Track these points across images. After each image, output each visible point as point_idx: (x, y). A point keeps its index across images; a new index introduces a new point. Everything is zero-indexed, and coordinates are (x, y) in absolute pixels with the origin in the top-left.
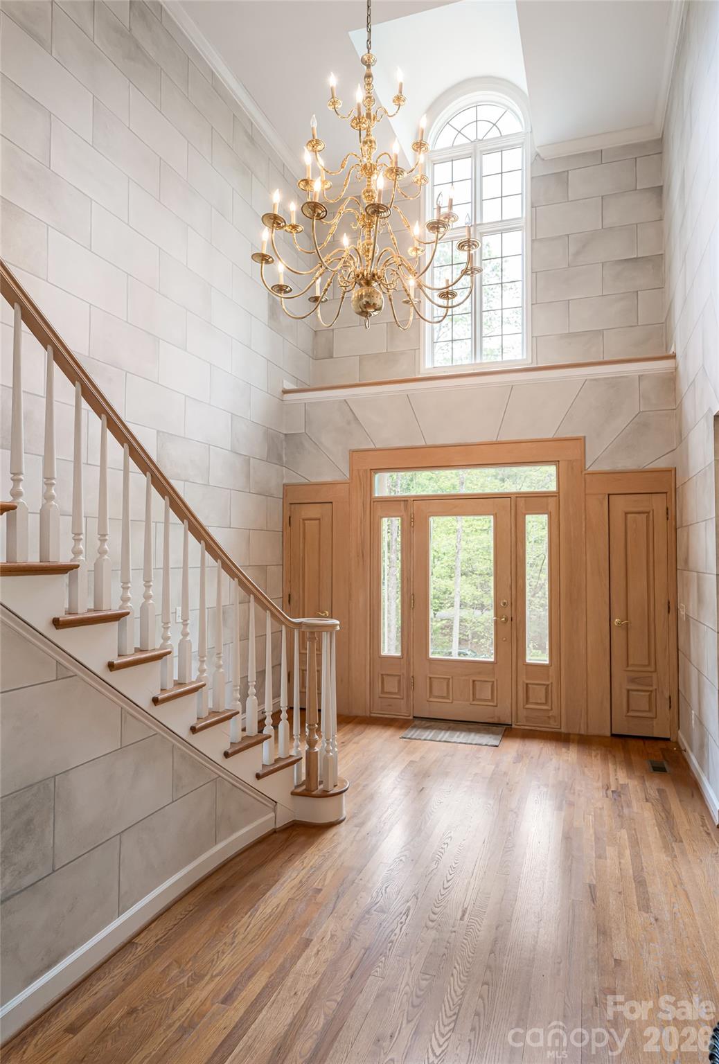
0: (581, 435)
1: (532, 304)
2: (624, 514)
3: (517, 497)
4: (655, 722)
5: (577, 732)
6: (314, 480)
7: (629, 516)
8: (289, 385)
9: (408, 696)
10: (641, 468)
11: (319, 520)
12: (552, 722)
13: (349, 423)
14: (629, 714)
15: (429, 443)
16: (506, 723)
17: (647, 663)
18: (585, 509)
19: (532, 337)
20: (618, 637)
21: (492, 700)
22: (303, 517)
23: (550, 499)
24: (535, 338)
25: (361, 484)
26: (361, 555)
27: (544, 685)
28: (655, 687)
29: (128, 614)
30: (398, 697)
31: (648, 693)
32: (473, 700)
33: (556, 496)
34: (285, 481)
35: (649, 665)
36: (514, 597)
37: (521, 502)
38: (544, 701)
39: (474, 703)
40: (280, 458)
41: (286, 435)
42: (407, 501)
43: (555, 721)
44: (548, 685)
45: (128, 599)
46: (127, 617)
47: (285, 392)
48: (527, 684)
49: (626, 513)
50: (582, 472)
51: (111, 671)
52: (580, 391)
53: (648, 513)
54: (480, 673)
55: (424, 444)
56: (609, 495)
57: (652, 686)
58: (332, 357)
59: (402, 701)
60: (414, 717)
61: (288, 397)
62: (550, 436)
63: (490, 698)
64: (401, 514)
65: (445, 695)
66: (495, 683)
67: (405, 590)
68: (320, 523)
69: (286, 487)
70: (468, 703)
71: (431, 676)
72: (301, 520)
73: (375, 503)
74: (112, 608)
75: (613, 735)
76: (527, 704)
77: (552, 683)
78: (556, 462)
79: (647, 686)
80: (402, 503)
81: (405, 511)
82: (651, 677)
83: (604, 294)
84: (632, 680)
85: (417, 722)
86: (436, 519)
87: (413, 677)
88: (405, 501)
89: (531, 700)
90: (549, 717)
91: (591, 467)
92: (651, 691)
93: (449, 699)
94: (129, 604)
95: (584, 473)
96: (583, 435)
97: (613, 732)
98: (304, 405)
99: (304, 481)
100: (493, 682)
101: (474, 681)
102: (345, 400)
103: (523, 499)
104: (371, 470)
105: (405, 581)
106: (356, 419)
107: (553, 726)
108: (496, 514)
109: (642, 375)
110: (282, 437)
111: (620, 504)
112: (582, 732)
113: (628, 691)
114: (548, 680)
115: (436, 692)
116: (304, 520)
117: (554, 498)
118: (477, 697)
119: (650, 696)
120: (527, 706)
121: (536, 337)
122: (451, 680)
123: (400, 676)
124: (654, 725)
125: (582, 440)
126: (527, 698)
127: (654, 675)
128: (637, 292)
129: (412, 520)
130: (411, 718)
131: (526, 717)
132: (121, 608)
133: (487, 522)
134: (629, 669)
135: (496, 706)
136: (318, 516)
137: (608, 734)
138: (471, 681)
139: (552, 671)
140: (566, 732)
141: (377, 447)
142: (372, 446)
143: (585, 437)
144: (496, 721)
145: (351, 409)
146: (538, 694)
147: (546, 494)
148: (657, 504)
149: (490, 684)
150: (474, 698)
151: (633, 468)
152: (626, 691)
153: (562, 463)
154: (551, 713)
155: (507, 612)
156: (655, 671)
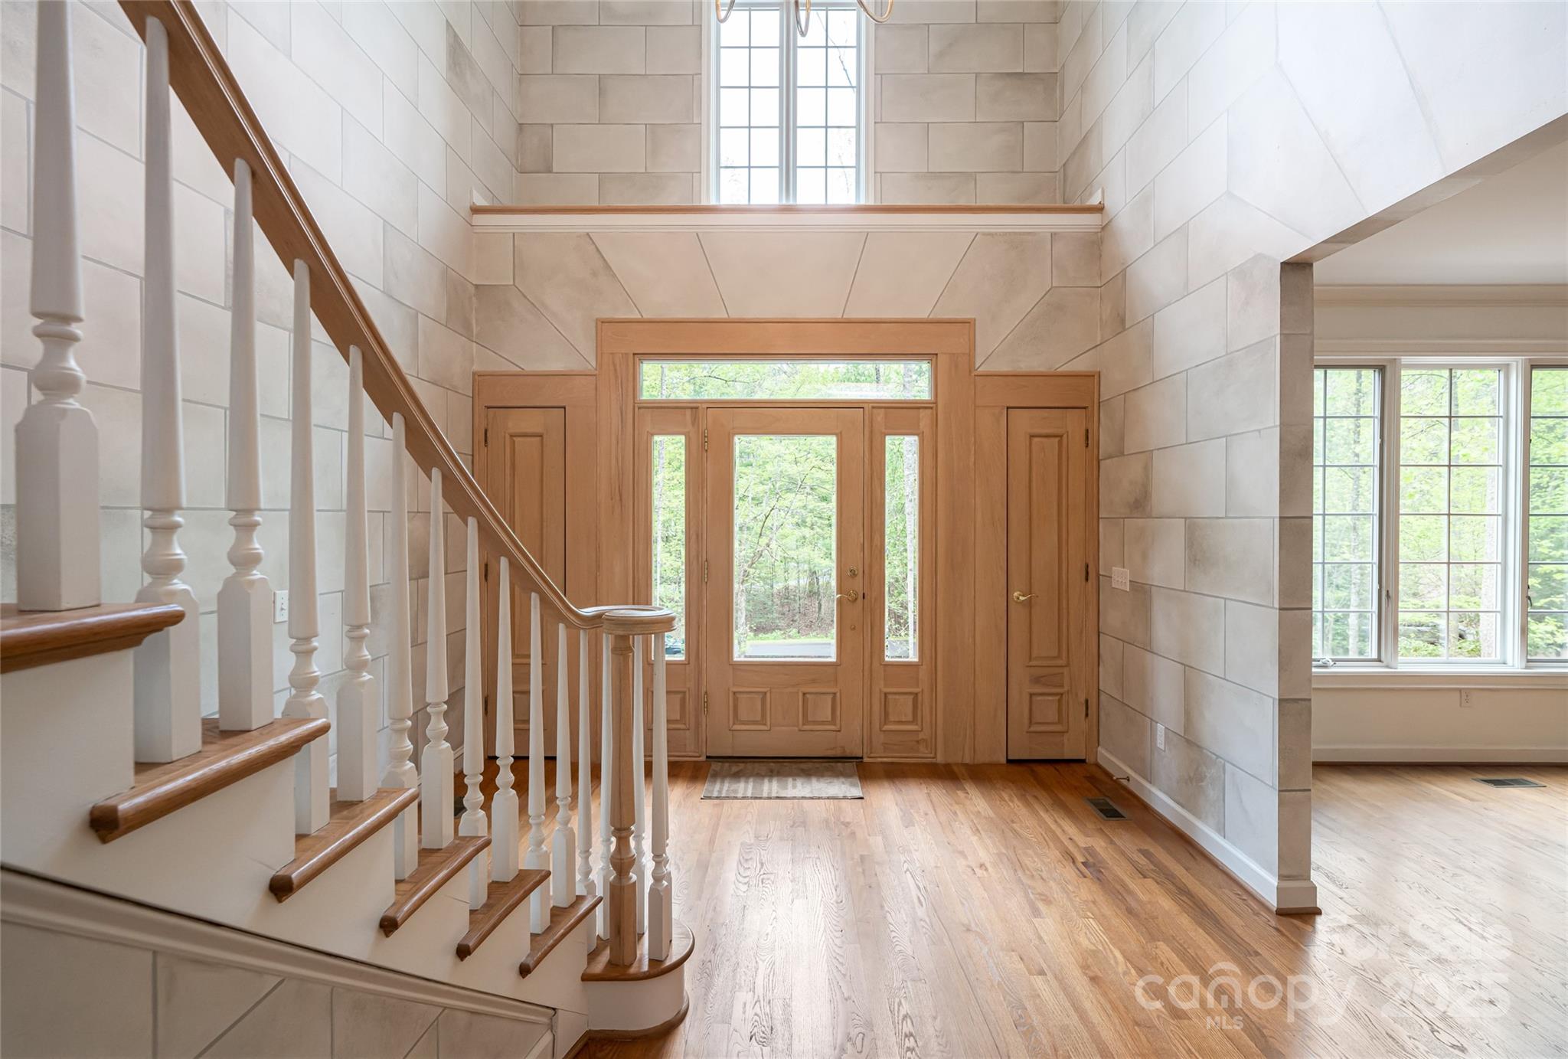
0: (968, 316)
1: (875, 123)
2: (1028, 437)
3: (873, 407)
4: (1066, 736)
5: (960, 762)
6: (529, 367)
7: (1036, 440)
8: (480, 201)
9: (698, 725)
10: (1053, 370)
11: (541, 436)
12: (922, 748)
13: (594, 274)
14: (1032, 729)
15: (734, 314)
16: (854, 755)
17: (1056, 654)
18: (975, 428)
19: (875, 172)
20: (1018, 615)
21: (833, 722)
22: (512, 431)
23: (922, 413)
24: (879, 175)
25: (617, 377)
26: (618, 498)
27: (911, 693)
28: (1066, 688)
29: (176, 618)
30: (682, 726)
31: (1057, 698)
32: (804, 724)
33: (931, 408)
34: (475, 368)
35: (1059, 656)
36: (867, 562)
37: (880, 416)
38: (910, 718)
39: (806, 727)
40: (467, 326)
41: (477, 286)
42: (697, 408)
43: (927, 747)
44: (917, 694)
45: (174, 567)
46: (172, 630)
47: (476, 210)
48: (886, 694)
49: (1032, 436)
50: (970, 371)
51: (104, 840)
52: (968, 249)
53: (1061, 436)
54: (814, 681)
55: (726, 316)
56: (1008, 408)
57: (1062, 686)
58: (550, 171)
59: (688, 732)
60: (708, 757)
61: (480, 219)
62: (923, 314)
63: (830, 719)
64: (687, 430)
65: (758, 718)
66: (838, 695)
67: (693, 553)
68: (542, 440)
69: (479, 379)
70: (796, 729)
71: (735, 690)
72: (508, 436)
73: (642, 411)
74: (105, 599)
75: (1009, 761)
76: (885, 724)
77: (922, 690)
78: (931, 356)
79: (1055, 686)
80: (688, 412)
81: (693, 424)
82: (1063, 673)
83: (977, 120)
84: (1037, 680)
85: (716, 766)
86: (744, 438)
87: (706, 693)
88: (693, 409)
89: (892, 718)
90: (918, 742)
91: (984, 364)
92: (1062, 694)
93: (765, 724)
94: (178, 584)
95: (973, 374)
96: (973, 317)
97: (1009, 758)
98: (511, 235)
99: (515, 369)
100: (835, 694)
101: (804, 694)
102: (588, 234)
103: (883, 410)
104: (634, 354)
105: (694, 537)
106: (607, 267)
107: (924, 755)
108: (841, 433)
109: (1055, 234)
110: (472, 290)
111: (1024, 422)
112: (967, 760)
113: (1031, 695)
114: (918, 686)
115: (743, 715)
116: (511, 436)
117: (929, 412)
118: (809, 719)
119: (1060, 701)
120: (886, 727)
121: (881, 173)
122: (768, 695)
123: (684, 693)
124: (1066, 741)
125: (969, 323)
126: (886, 714)
127: (1066, 671)
128: (1023, 123)
129: (705, 439)
130: (703, 758)
131: (884, 744)
132: (143, 598)
133: (827, 445)
134: (1033, 663)
135: (839, 731)
136: (539, 430)
137: (1003, 760)
138: (801, 695)
139: (923, 674)
140: (943, 762)
141: (645, 316)
142: (636, 316)
143: (975, 320)
144: (838, 753)
145: (598, 250)
146: (903, 708)
147: (913, 407)
148: (1073, 424)
149: (829, 698)
150: (806, 722)
151: (1042, 369)
152: (1028, 697)
153: (942, 359)
154: (921, 736)
155: (858, 585)
156: (1068, 665)
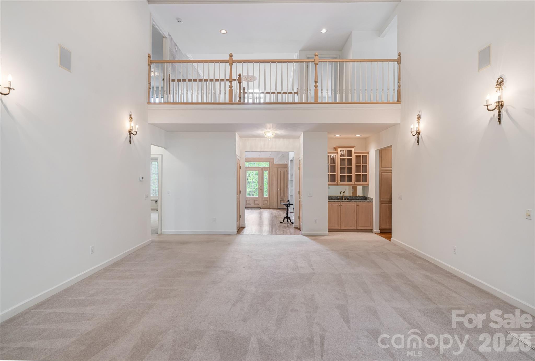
7: (281, 171)
16: (260, 207)
17: (283, 196)
18: (274, 170)
20: (279, 191)
33: (269, 168)
36: (262, 185)
37: (263, 169)
48: (264, 200)
50: (273, 164)
54: (256, 199)
56: (278, 168)
62: (268, 157)
63: (257, 203)
66: (259, 200)
71: (247, 200)
77: (268, 200)
84: (281, 199)
86: (248, 171)
89: (265, 203)
91: (275, 163)
93: (250, 204)
108: (259, 171)
111: (280, 169)
115: (248, 203)
122: (250, 201)
125: (273, 158)
133: (257, 172)
134: (281, 197)
137: (277, 208)
138: (254, 201)
139: (268, 198)
144: (258, 207)
146: (266, 202)
147: (267, 168)
148: (285, 170)
149: (257, 201)
150: (255, 204)
151: (282, 163)
152: (280, 201)
153: (270, 162)
154: (268, 205)
155: (261, 188)
156: (285, 197)
